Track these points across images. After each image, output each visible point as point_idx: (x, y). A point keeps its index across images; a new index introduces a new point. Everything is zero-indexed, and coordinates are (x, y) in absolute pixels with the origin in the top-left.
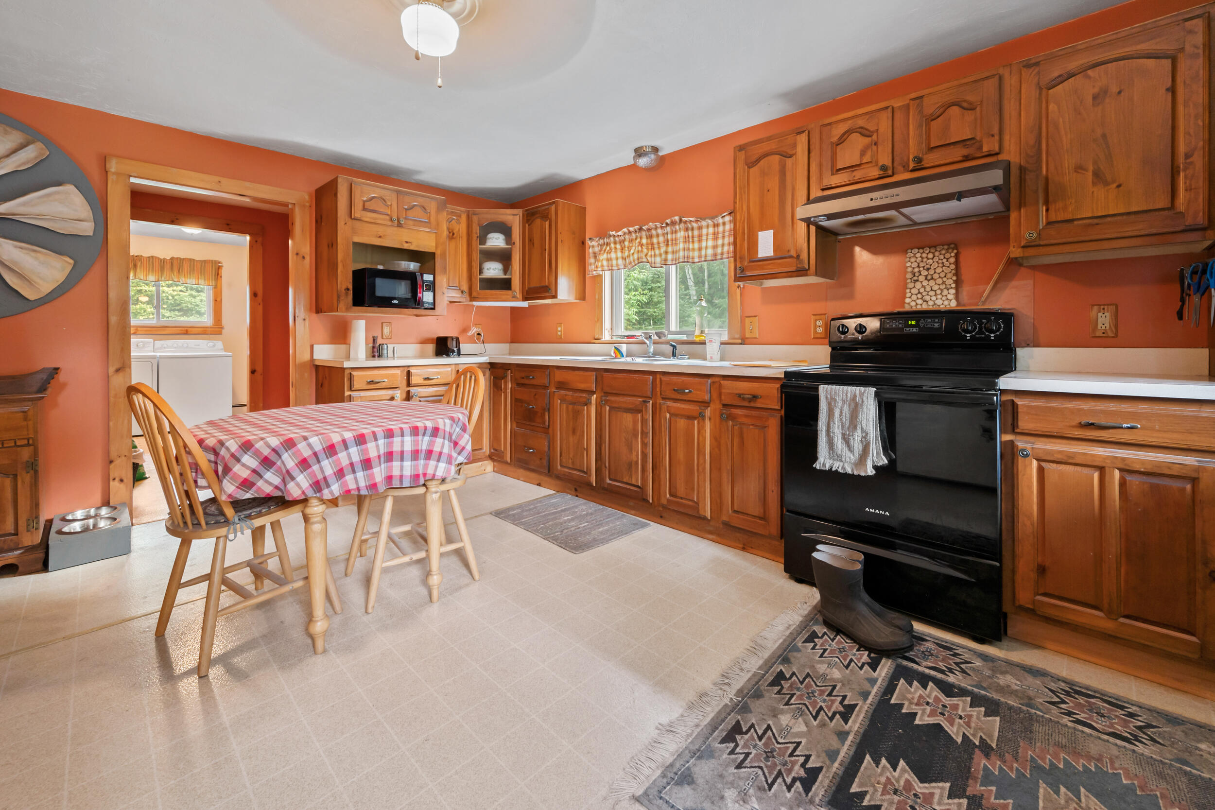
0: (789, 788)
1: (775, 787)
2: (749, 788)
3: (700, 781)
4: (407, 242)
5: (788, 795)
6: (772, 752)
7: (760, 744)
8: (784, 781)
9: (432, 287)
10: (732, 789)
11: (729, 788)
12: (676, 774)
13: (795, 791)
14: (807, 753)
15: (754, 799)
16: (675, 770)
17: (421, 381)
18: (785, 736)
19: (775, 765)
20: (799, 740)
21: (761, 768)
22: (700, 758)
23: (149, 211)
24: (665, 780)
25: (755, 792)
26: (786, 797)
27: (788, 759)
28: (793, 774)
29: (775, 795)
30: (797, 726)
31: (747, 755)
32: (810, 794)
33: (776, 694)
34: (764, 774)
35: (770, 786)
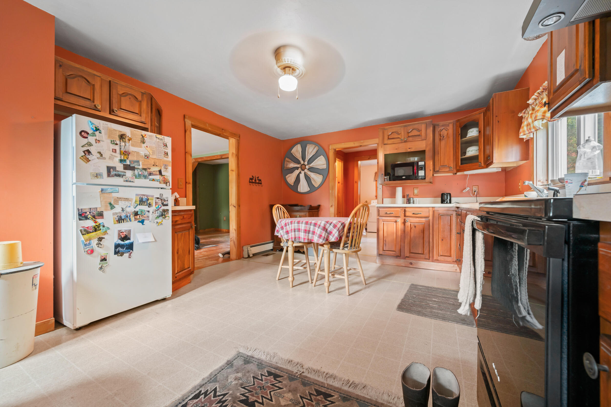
0: (243, 395)
1: (243, 389)
2: (242, 381)
3: (246, 366)
4: (409, 148)
5: (238, 394)
6: (264, 389)
7: (269, 384)
8: (247, 393)
9: (423, 168)
10: (242, 375)
11: (242, 374)
12: (249, 359)
13: (240, 397)
14: (265, 404)
15: (237, 382)
16: (251, 359)
17: (411, 214)
18: (276, 395)
19: (256, 390)
20: (273, 401)
21: (254, 384)
22: (258, 365)
23: (363, 156)
24: (246, 357)
25: (240, 383)
26: (237, 393)
27: (260, 395)
28: (250, 397)
29: (238, 389)
30: (284, 400)
31: (262, 380)
32: (239, 402)
33: (309, 392)
34: (250, 386)
35: (244, 388)
